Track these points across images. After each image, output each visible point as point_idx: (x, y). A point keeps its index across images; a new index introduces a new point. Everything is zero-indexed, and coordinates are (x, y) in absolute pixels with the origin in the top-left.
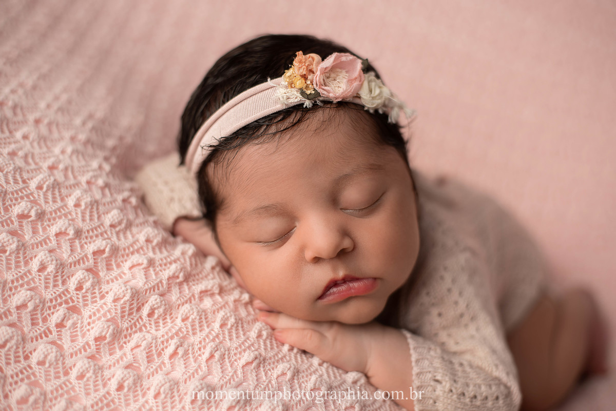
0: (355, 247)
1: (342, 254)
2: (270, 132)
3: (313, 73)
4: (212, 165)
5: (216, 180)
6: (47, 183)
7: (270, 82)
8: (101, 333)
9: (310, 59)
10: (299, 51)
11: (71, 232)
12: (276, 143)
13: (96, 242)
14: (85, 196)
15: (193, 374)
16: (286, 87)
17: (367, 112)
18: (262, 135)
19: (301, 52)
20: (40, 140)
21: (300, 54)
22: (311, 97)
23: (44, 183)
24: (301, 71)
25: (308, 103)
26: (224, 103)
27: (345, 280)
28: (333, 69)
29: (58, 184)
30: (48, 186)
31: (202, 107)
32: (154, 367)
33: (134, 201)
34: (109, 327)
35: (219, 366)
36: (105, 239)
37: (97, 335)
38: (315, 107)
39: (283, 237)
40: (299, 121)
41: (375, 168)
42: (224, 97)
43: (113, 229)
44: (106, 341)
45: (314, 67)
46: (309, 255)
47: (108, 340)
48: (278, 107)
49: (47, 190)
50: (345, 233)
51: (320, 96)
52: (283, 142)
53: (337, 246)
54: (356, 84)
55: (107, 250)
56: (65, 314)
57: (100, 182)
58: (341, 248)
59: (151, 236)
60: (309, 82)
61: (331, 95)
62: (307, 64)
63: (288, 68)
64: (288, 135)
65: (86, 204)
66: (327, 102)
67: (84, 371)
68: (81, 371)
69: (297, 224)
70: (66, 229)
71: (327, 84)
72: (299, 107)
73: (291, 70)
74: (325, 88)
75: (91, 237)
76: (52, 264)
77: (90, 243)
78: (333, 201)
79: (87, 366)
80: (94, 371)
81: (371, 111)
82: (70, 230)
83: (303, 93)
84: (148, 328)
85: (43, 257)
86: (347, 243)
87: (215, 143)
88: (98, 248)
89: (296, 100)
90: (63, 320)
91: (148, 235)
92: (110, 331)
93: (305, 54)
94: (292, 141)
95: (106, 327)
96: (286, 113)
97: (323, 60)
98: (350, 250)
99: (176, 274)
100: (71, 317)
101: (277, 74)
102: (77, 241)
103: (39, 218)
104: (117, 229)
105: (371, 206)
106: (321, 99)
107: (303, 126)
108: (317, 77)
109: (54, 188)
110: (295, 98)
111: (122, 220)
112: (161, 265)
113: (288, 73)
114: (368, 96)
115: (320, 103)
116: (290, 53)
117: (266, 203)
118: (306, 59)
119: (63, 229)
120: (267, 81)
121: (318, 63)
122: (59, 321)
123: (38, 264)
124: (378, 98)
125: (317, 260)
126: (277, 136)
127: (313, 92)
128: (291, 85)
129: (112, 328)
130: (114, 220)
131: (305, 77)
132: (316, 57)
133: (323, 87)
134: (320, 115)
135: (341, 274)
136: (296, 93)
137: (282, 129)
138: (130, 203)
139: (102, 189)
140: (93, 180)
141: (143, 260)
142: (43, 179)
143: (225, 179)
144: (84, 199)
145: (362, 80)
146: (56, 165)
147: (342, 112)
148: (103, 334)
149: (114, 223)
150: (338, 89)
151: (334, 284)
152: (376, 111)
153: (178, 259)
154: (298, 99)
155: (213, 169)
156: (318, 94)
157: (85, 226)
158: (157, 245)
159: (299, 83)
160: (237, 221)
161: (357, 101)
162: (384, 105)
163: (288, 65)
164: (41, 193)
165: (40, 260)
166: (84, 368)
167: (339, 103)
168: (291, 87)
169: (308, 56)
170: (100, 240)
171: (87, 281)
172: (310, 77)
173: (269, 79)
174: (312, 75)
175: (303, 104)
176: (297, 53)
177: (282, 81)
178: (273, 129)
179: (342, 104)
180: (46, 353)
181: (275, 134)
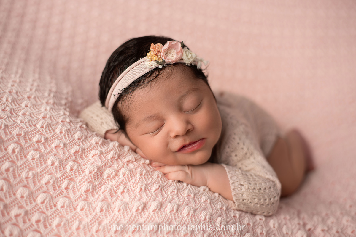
0: (193, 128)
1: (188, 132)
2: (146, 82)
3: (160, 52)
4: (120, 102)
5: (124, 109)
6: (45, 124)
7: (141, 60)
8: (87, 188)
9: (158, 46)
10: (152, 43)
11: (62, 145)
12: (149, 87)
13: (74, 147)
14: (63, 128)
15: (134, 199)
16: (149, 61)
17: (187, 65)
18: (142, 84)
19: (153, 44)
20: (33, 106)
22: (161, 63)
23: (44, 125)
24: (155, 52)
25: (160, 66)
26: (121, 73)
28: (169, 49)
29: (50, 124)
30: (46, 126)
31: (111, 77)
32: (115, 199)
33: (84, 126)
34: (90, 185)
35: (145, 193)
36: (77, 146)
37: (85, 189)
38: (164, 67)
39: (159, 129)
40: (158, 75)
41: (195, 90)
42: (120, 70)
43: (79, 140)
44: (90, 192)
45: (160, 49)
46: (173, 134)
47: (91, 191)
48: (147, 70)
49: (46, 128)
50: (188, 122)
51: (165, 62)
52: (152, 86)
54: (180, 54)
55: (80, 150)
56: (68, 183)
57: (68, 120)
58: (187, 130)
59: (97, 140)
60: (159, 57)
61: (170, 61)
62: (156, 49)
63: (148, 52)
64: (154, 82)
65: (65, 131)
66: (169, 64)
67: (83, 206)
68: (82, 206)
69: (165, 122)
70: (59, 144)
71: (167, 56)
72: (157, 69)
73: (150, 53)
74: (167, 58)
75: (71, 146)
76: (57, 161)
77: (71, 148)
79: (84, 204)
80: (88, 205)
81: (189, 65)
82: (61, 144)
83: (158, 62)
84: (108, 183)
85: (53, 159)
86: (190, 127)
87: (120, 92)
88: (76, 150)
89: (155, 66)
90: (67, 186)
91: (96, 141)
92: (91, 186)
94: (157, 84)
95: (89, 185)
96: (151, 72)
97: (163, 46)
98: (192, 130)
99: (114, 156)
100: (71, 183)
101: (143, 56)
102: (65, 149)
103: (46, 141)
104: (81, 140)
105: (197, 108)
106: (166, 63)
107: (160, 77)
108: (163, 53)
109: (48, 126)
110: (154, 65)
111: (83, 135)
112: (106, 153)
113: (149, 54)
114: (187, 58)
115: (166, 65)
117: (150, 115)
118: (156, 47)
119: (58, 144)
120: (140, 59)
121: (162, 47)
122: (66, 186)
123: (51, 162)
124: (191, 58)
125: (176, 137)
126: (150, 83)
127: (162, 61)
128: (151, 59)
129: (91, 185)
130: (79, 136)
131: (157, 55)
132: (160, 45)
133: (166, 58)
134: (167, 71)
136: (154, 63)
137: (151, 80)
138: (83, 127)
139: (69, 123)
140: (64, 120)
141: (97, 152)
142: (42, 123)
143: (128, 108)
144: (63, 129)
145: (183, 52)
146: (45, 116)
147: (176, 67)
148: (88, 189)
149: (79, 137)
150: (173, 58)
152: (191, 64)
153: (113, 149)
154: (156, 65)
155: (121, 105)
156: (164, 61)
157: (67, 141)
158: (101, 144)
159: (155, 58)
160: (137, 126)
161: (182, 61)
162: (194, 61)
164: (44, 130)
165: (51, 160)
166: (83, 205)
167: (174, 64)
168: (151, 60)
169: (156, 45)
170: (76, 146)
171: (74, 166)
172: (159, 54)
173: (141, 59)
174: (160, 53)
175: (158, 67)
176: (151, 45)
177: (147, 58)
178: (147, 81)
179: (176, 64)
180: (64, 202)
181: (148, 83)
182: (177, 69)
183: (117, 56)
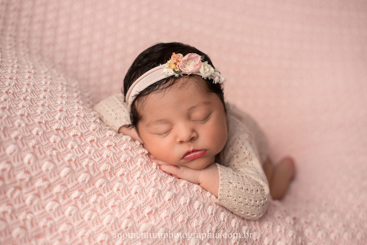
0: (198, 136)
1: (192, 140)
2: (160, 88)
3: (180, 62)
4: (136, 102)
5: (138, 108)
6: (62, 116)
7: (161, 66)
8: (105, 168)
9: (178, 56)
10: (173, 52)
11: (79, 134)
12: (163, 93)
13: (90, 137)
14: (79, 121)
16: (168, 68)
18: (157, 89)
19: (174, 53)
21: (174, 54)
22: (178, 72)
23: (61, 117)
24: (174, 61)
25: (177, 75)
26: (141, 75)
27: (194, 151)
28: (188, 60)
29: (67, 117)
30: (63, 118)
31: (132, 76)
32: (131, 182)
33: (98, 120)
34: (108, 166)
36: (93, 135)
37: (104, 169)
39: (168, 132)
40: (173, 84)
41: (206, 103)
42: (141, 73)
43: (95, 131)
44: (108, 171)
45: (180, 60)
46: (178, 140)
47: (109, 171)
49: (63, 119)
50: (193, 131)
51: (182, 72)
52: (166, 93)
53: (190, 137)
54: (198, 67)
55: (95, 139)
56: (88, 161)
57: (82, 115)
58: (192, 137)
59: (111, 133)
60: (177, 66)
61: (187, 72)
62: (177, 58)
63: (169, 60)
64: (168, 90)
65: (81, 123)
66: (185, 75)
67: (102, 184)
69: (173, 127)
70: (77, 133)
71: (185, 67)
72: (173, 77)
73: (170, 60)
74: (184, 69)
75: (87, 135)
76: (76, 145)
77: (87, 138)
78: (188, 117)
79: (104, 181)
80: (107, 183)
81: (205, 78)
83: (174, 70)
84: (125, 166)
85: (72, 143)
86: (194, 135)
87: (138, 93)
88: (92, 139)
89: (172, 74)
90: (88, 163)
91: (110, 134)
92: (109, 167)
93: (176, 54)
94: (170, 92)
95: (107, 165)
97: (184, 56)
98: (196, 138)
99: (127, 148)
100: (91, 162)
101: (164, 62)
102: (82, 138)
103: (65, 129)
104: (96, 131)
105: (205, 119)
106: (182, 73)
107: (174, 85)
108: (181, 64)
109: (65, 118)
110: (171, 73)
111: (97, 127)
112: (119, 145)
113: (169, 62)
115: (182, 75)
116: (170, 53)
118: (176, 56)
119: (76, 133)
120: (159, 65)
121: (182, 58)
122: (87, 164)
123: (71, 146)
124: (208, 73)
125: (181, 142)
126: (164, 90)
127: (179, 70)
128: (170, 67)
129: (110, 166)
130: (93, 128)
131: (176, 64)
132: (181, 55)
133: (183, 68)
134: (181, 80)
135: (191, 149)
136: (171, 70)
137: (166, 87)
138: (97, 122)
139: (84, 118)
140: (79, 115)
141: (112, 143)
142: (60, 115)
143: (142, 108)
144: (79, 122)
145: (201, 65)
146: (62, 109)
148: (107, 169)
149: (94, 129)
150: (190, 69)
151: (188, 153)
152: (207, 78)
153: (125, 142)
154: (173, 73)
155: (137, 103)
156: (181, 71)
157: (84, 131)
158: (114, 136)
159: (173, 66)
160: (148, 125)
161: (199, 74)
162: (211, 76)
163: (169, 58)
164: (61, 121)
165: (71, 144)
166: (102, 182)
167: (190, 75)
168: (170, 68)
169: (177, 54)
170: (91, 136)
171: (92, 150)
172: (178, 64)
173: (160, 65)
174: (179, 63)
175: (175, 75)
176: (173, 53)
177: (166, 65)
178: (161, 87)
179: (192, 75)
180: (86, 177)
181: (162, 89)
182: (191, 81)
183: (141, 59)
